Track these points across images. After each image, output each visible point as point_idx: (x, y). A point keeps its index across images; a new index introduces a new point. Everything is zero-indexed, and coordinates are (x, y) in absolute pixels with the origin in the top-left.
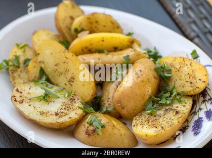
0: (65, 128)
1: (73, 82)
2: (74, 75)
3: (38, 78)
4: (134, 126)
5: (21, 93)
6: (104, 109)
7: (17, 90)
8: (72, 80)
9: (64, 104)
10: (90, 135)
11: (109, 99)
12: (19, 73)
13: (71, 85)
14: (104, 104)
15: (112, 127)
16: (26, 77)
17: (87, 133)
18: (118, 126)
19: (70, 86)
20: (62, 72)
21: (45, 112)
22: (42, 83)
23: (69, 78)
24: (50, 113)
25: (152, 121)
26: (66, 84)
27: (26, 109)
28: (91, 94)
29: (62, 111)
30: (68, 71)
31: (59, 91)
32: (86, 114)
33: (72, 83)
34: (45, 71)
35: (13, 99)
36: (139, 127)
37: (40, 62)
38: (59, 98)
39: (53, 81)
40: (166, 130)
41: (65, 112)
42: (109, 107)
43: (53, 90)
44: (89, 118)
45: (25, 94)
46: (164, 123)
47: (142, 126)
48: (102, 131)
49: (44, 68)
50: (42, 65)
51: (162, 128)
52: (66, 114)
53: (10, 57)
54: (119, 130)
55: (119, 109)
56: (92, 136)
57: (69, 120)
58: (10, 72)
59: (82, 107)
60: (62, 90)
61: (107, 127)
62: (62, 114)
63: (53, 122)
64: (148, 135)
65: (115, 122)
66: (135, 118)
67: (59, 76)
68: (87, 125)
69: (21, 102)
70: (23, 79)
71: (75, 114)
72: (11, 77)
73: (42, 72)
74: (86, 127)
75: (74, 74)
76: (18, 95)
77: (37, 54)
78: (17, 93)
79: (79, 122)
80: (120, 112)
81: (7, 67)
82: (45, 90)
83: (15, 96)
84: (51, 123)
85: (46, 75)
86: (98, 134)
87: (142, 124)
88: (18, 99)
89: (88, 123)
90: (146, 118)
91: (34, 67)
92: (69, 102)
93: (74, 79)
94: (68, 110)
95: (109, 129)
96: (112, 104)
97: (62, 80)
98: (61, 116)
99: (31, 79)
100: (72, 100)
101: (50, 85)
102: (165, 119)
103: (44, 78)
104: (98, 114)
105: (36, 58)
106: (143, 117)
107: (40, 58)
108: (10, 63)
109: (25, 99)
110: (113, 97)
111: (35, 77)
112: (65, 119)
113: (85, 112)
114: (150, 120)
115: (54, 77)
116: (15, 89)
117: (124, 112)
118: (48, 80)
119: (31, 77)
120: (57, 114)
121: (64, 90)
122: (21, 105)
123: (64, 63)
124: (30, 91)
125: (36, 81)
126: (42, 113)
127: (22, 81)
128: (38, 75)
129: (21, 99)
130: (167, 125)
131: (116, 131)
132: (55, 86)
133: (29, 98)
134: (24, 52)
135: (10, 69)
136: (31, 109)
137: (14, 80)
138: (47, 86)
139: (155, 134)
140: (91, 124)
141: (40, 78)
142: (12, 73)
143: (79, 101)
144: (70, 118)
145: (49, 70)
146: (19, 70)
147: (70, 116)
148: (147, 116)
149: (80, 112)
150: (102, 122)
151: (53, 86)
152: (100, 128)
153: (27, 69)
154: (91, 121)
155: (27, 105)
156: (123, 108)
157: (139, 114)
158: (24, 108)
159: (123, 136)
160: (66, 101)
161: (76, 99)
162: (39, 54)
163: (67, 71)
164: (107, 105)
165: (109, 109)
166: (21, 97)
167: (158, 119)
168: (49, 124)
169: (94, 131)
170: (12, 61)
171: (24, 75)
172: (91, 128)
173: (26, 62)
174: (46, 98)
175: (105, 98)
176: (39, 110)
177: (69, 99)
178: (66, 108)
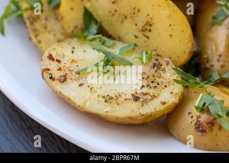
1: (150, 31)
2: (151, 19)
3: (82, 29)
5: (58, 61)
7: (51, 57)
8: (148, 27)
9: (145, 76)
11: (221, 56)
12: (44, 22)
13: (148, 37)
14: (212, 66)
19: (146, 39)
20: (126, 14)
21: (112, 95)
22: (93, 40)
23: (141, 24)
24: (124, 97)
26: (136, 37)
29: (145, 90)
30: (139, 10)
31: (128, 51)
33: (147, 34)
34: (94, 14)
35: (47, 75)
38: (131, 64)
41: (151, 91)
43: (116, 50)
44: (201, 99)
45: (65, 62)
48: (228, 122)
49: (91, 10)
50: (88, 5)
52: (154, 97)
56: (209, 134)
57: (163, 107)
58: (28, 23)
60: (134, 49)
62: (145, 97)
63: (134, 114)
67: (122, 22)
68: (196, 113)
69: (64, 79)
70: (53, 33)
71: (169, 95)
72: (30, 30)
73: (89, 17)
74: (195, 118)
75: (151, 16)
76: (53, 66)
78: (51, 61)
81: (18, 13)
83: (49, 70)
85: (96, 22)
86: (220, 128)
88: (57, 75)
89: (197, 108)
91: (72, 9)
92: (153, 71)
93: (151, 25)
94: (155, 87)
96: (228, 66)
97: (128, 30)
98: (145, 102)
99: (69, 31)
100: (157, 66)
101: (109, 42)
103: (94, 29)
108: (24, 6)
109: (69, 73)
111: (76, 27)
112: (154, 107)
115: (112, 24)
116: (46, 54)
118: (102, 31)
119: (69, 28)
121: (137, 48)
122: (64, 85)
124: (75, 56)
125: (79, 35)
126: (108, 99)
129: (62, 73)
133: (76, 70)
135: (26, 15)
137: (36, 36)
141: (86, 28)
142: (32, 23)
143: (170, 67)
144: (164, 103)
145: (101, 13)
147: (163, 100)
149: (178, 89)
150: (226, 104)
151: (113, 42)
152: (225, 116)
154: (204, 104)
155: (76, 84)
161: (164, 64)
163: (136, 11)
164: (218, 68)
165: (225, 76)
166: (60, 69)
168: (125, 118)
169: (212, 123)
171: (52, 24)
172: (204, 118)
176: (100, 92)
177: (151, 64)
178: (151, 85)
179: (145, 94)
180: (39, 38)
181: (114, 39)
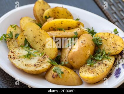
0: (40, 74)
4: (80, 73)
5: (14, 53)
6: (63, 63)
7: (12, 52)
8: (44, 46)
9: (39, 60)
10: (55, 78)
11: (66, 57)
12: (12, 42)
15: (67, 73)
16: (16, 44)
17: (53, 77)
18: (71, 73)
19: (43, 50)
20: (38, 41)
21: (28, 64)
22: (26, 48)
23: (42, 45)
24: (31, 65)
25: (91, 70)
26: (40, 49)
27: (17, 62)
28: (55, 54)
29: (38, 64)
31: (36, 52)
32: (52, 66)
33: (44, 48)
34: (28, 40)
35: (9, 57)
36: (84, 73)
37: (25, 35)
38: (36, 56)
39: (32, 46)
40: (99, 75)
41: (40, 64)
42: (66, 62)
43: (33, 52)
44: (54, 68)
45: (16, 54)
46: (98, 71)
47: (85, 73)
48: (62, 75)
49: (27, 39)
50: (26, 37)
51: (97, 73)
52: (41, 66)
53: (7, 32)
54: (72, 75)
55: (72, 63)
56: (56, 79)
58: (7, 42)
59: (50, 62)
60: (38, 52)
61: (64, 73)
62: (38, 66)
63: (33, 70)
64: (89, 77)
65: (69, 70)
66: (81, 68)
67: (36, 44)
68: (53, 72)
69: (14, 58)
71: (46, 66)
72: (8, 44)
73: (26, 41)
74: (52, 73)
75: (45, 42)
76: (12, 54)
77: (23, 31)
79: (48, 70)
80: (72, 65)
81: (5, 38)
82: (28, 52)
83: (10, 55)
84: (32, 71)
85: (28, 43)
86: (59, 77)
87: (85, 72)
88: (12, 57)
89: (53, 71)
90: (88, 68)
91: (21, 38)
95: (66, 74)
96: (67, 60)
97: (38, 46)
98: (38, 67)
99: (20, 45)
100: (44, 57)
101: (31, 49)
102: (99, 68)
103: (27, 45)
104: (59, 66)
105: (22, 33)
106: (86, 68)
107: (25, 33)
108: (7, 36)
109: (16, 57)
110: (68, 56)
111: (22, 44)
112: (40, 69)
113: (52, 64)
114: (90, 69)
115: (33, 44)
116: (11, 51)
117: (75, 65)
118: (30, 46)
119: (20, 44)
120: (35, 66)
122: (14, 60)
123: (39, 36)
124: (19, 52)
125: (22, 46)
126: (26, 65)
127: (14, 47)
128: (23, 43)
129: (14, 57)
130: (100, 72)
131: (70, 76)
132: (34, 50)
133: (19, 56)
134: (15, 30)
135: (7, 39)
136: (20, 63)
137: (9, 46)
138: (29, 49)
139: (93, 77)
140: (55, 71)
141: (25, 45)
143: (48, 58)
144: (43, 68)
145: (30, 40)
146: (12, 40)
148: (88, 67)
149: (49, 64)
150: (62, 70)
152: (61, 74)
153: (17, 40)
154: (55, 70)
155: (18, 60)
156: (74, 62)
157: (83, 66)
158: (16, 62)
159: (74, 78)
160: (41, 58)
161: (46, 57)
162: (24, 31)
163: (41, 40)
164: (64, 61)
165: (66, 63)
166: (14, 55)
167: (95, 69)
168: (31, 71)
169: (57, 75)
170: (8, 35)
171: (15, 43)
172: (55, 74)
173: (17, 35)
174: (29, 56)
175: (63, 56)
176: (24, 63)
177: (42, 57)
178: (41, 62)
179: (38, 65)
180: (10, 47)
181: (33, 49)
